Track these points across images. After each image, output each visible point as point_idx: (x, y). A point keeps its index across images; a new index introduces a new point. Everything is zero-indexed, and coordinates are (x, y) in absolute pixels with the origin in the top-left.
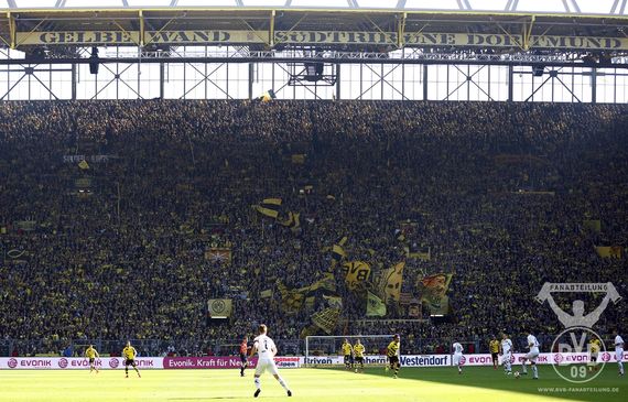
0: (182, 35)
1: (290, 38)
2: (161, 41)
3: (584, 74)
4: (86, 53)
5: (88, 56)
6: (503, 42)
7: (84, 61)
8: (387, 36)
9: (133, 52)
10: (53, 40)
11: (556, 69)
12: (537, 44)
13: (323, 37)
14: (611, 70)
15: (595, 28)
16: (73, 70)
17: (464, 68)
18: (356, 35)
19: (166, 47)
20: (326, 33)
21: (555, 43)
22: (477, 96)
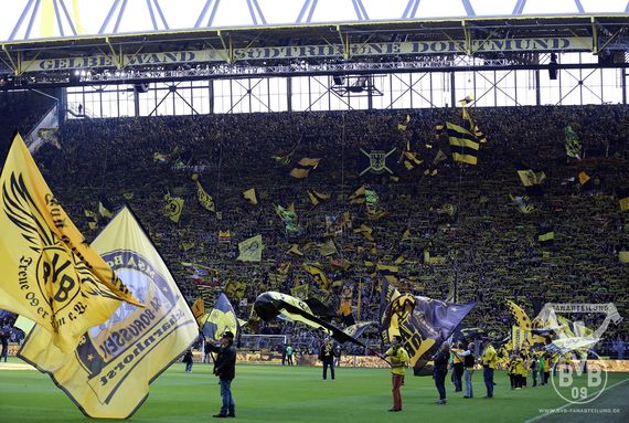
0: (155, 56)
1: (247, 54)
2: (137, 63)
6: (448, 48)
10: (50, 66)
12: (482, 48)
13: (277, 53)
18: (307, 49)
20: (279, 48)
21: (500, 47)
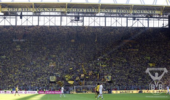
0: (44, 9)
1: (71, 10)
2: (38, 11)
3: (146, 20)
4: (19, 14)
5: (20, 14)
6: (125, 11)
7: (19, 16)
8: (96, 10)
9: (31, 13)
10: (11, 10)
11: (139, 18)
12: (134, 12)
13: (79, 10)
14: (153, 19)
15: (148, 8)
16: (16, 18)
17: (115, 18)
18: (88, 10)
19: (39, 12)
20: (80, 9)
21: (138, 12)
22: (119, 25)
